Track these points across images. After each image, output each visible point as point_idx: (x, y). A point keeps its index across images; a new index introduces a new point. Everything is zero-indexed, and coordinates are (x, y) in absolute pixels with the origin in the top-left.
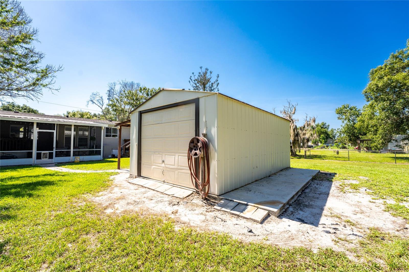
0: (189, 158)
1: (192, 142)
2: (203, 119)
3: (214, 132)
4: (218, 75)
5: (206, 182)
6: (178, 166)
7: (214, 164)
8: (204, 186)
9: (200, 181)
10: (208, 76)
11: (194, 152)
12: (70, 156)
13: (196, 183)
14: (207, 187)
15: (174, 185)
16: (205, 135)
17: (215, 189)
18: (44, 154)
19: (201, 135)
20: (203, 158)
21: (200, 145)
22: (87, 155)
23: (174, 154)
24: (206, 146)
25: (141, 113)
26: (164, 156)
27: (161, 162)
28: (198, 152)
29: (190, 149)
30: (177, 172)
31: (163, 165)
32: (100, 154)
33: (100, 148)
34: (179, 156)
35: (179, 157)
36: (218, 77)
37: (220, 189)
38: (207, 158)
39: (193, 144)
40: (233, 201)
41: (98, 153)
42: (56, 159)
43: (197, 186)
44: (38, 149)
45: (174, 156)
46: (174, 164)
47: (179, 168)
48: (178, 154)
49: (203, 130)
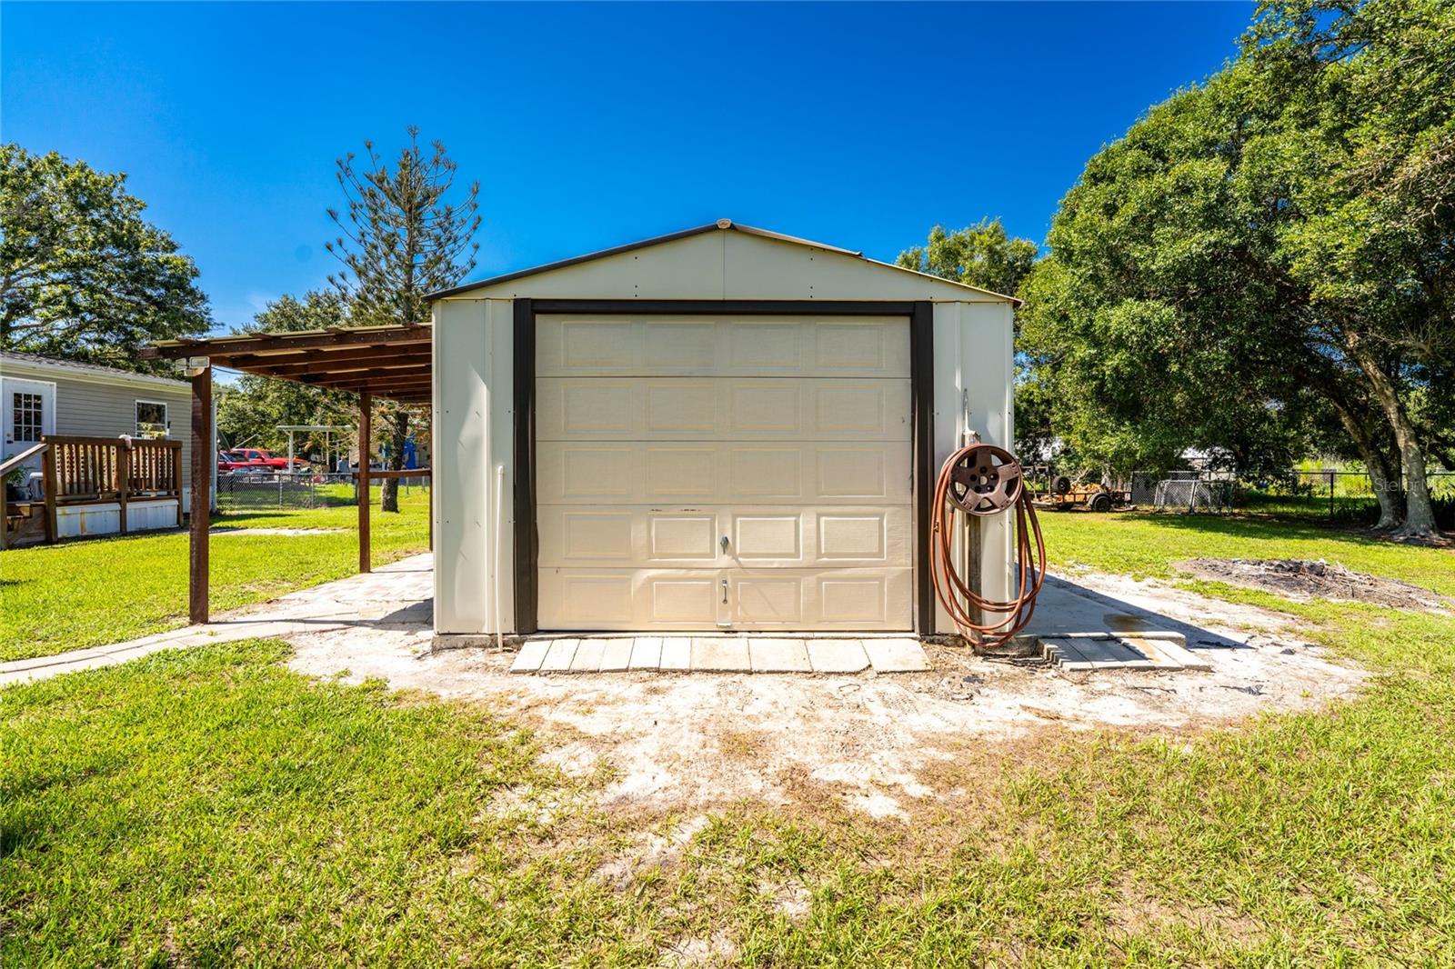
0: (936, 522)
2: (951, 383)
3: (998, 428)
6: (819, 555)
21: (1007, 471)
23: (789, 509)
26: (729, 519)
27: (709, 547)
28: (996, 495)
30: (809, 580)
31: (722, 560)
34: (819, 516)
35: (823, 519)
40: (1070, 637)
45: (793, 519)
46: (793, 551)
47: (828, 562)
48: (814, 508)
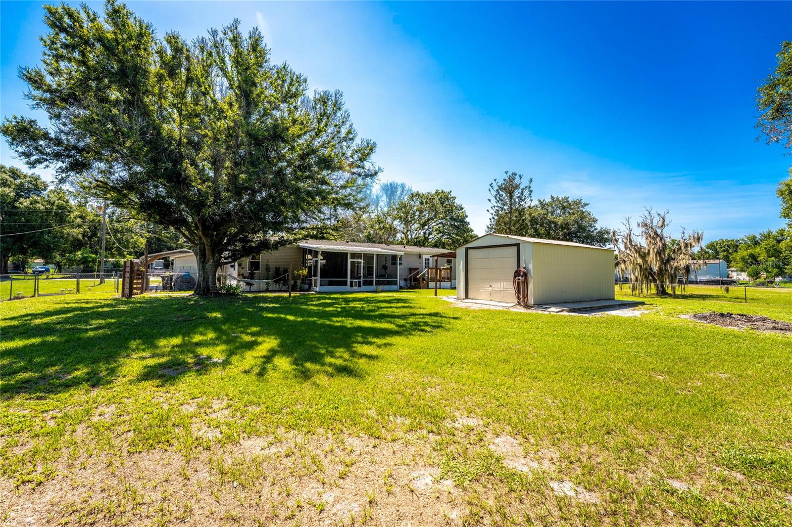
0: (514, 282)
1: (516, 272)
2: (522, 258)
3: (531, 267)
4: (531, 179)
5: (526, 296)
6: (505, 288)
7: (531, 286)
8: (524, 299)
9: (521, 296)
10: (517, 181)
11: (517, 278)
12: (372, 285)
13: (518, 296)
14: (526, 299)
15: (500, 302)
16: (524, 268)
17: (531, 301)
18: (355, 282)
19: (521, 267)
20: (523, 282)
21: (521, 273)
22: (385, 285)
23: (500, 281)
24: (525, 275)
25: (467, 249)
26: (491, 282)
27: (489, 286)
28: (520, 278)
29: (515, 277)
30: (502, 293)
31: (491, 288)
32: (396, 284)
33: (397, 278)
34: (505, 281)
36: (531, 181)
37: (535, 301)
38: (526, 282)
39: (517, 274)
40: (543, 307)
41: (395, 283)
42: (363, 288)
43: (519, 298)
44: (351, 278)
46: (500, 287)
48: (503, 280)
49: (523, 265)
